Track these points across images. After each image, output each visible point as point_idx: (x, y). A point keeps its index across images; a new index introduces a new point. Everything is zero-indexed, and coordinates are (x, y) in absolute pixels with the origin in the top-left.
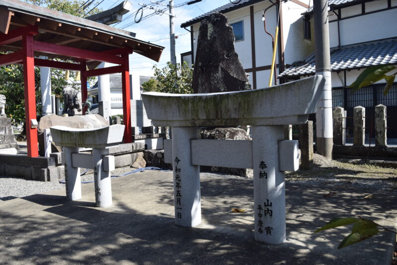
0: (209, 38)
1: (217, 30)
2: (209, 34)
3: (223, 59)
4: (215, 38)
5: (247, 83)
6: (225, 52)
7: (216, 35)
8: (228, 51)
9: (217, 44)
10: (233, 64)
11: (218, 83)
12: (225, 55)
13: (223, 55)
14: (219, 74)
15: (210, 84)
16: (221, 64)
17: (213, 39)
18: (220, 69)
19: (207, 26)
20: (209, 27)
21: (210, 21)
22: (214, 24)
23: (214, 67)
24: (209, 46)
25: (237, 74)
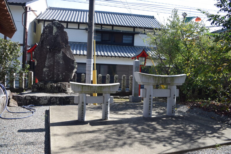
0: (54, 34)
1: (59, 31)
2: (54, 32)
3: (63, 47)
4: (58, 35)
5: (75, 61)
6: (64, 44)
7: (59, 34)
8: (65, 44)
9: (59, 38)
10: (68, 51)
11: (59, 59)
12: (64, 46)
13: (63, 45)
14: (61, 55)
15: (54, 58)
16: (62, 49)
17: (57, 35)
18: (61, 52)
19: (53, 27)
20: (54, 28)
21: (55, 25)
22: (57, 27)
23: (58, 50)
24: (54, 38)
25: (70, 56)
